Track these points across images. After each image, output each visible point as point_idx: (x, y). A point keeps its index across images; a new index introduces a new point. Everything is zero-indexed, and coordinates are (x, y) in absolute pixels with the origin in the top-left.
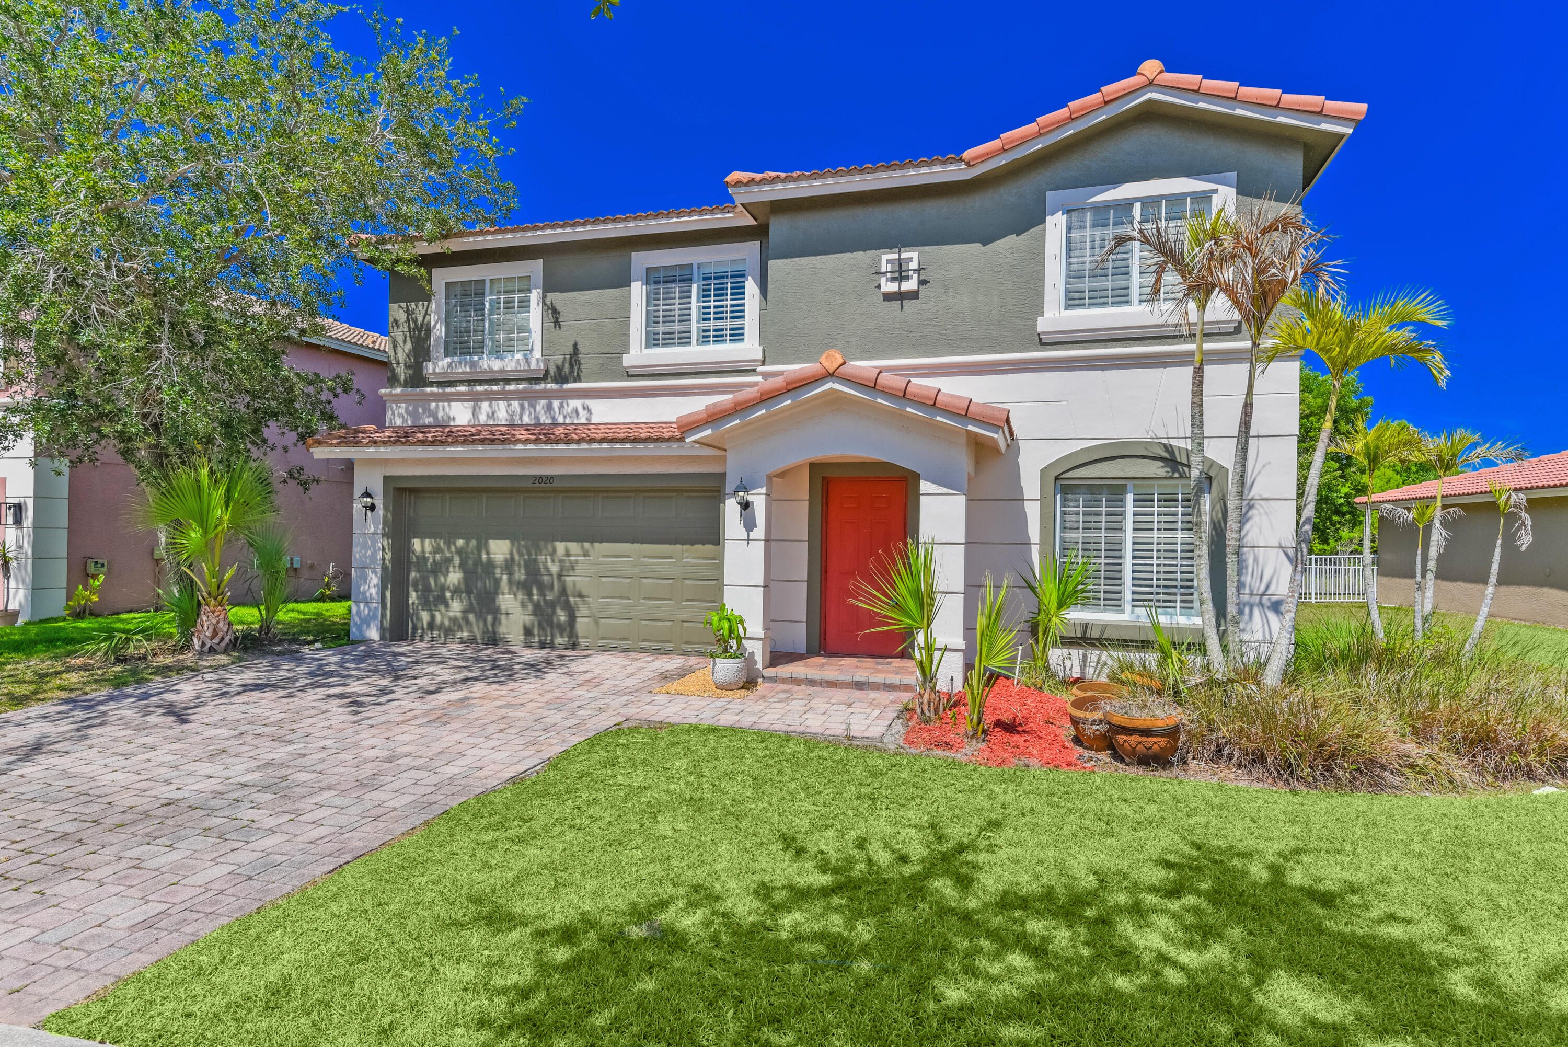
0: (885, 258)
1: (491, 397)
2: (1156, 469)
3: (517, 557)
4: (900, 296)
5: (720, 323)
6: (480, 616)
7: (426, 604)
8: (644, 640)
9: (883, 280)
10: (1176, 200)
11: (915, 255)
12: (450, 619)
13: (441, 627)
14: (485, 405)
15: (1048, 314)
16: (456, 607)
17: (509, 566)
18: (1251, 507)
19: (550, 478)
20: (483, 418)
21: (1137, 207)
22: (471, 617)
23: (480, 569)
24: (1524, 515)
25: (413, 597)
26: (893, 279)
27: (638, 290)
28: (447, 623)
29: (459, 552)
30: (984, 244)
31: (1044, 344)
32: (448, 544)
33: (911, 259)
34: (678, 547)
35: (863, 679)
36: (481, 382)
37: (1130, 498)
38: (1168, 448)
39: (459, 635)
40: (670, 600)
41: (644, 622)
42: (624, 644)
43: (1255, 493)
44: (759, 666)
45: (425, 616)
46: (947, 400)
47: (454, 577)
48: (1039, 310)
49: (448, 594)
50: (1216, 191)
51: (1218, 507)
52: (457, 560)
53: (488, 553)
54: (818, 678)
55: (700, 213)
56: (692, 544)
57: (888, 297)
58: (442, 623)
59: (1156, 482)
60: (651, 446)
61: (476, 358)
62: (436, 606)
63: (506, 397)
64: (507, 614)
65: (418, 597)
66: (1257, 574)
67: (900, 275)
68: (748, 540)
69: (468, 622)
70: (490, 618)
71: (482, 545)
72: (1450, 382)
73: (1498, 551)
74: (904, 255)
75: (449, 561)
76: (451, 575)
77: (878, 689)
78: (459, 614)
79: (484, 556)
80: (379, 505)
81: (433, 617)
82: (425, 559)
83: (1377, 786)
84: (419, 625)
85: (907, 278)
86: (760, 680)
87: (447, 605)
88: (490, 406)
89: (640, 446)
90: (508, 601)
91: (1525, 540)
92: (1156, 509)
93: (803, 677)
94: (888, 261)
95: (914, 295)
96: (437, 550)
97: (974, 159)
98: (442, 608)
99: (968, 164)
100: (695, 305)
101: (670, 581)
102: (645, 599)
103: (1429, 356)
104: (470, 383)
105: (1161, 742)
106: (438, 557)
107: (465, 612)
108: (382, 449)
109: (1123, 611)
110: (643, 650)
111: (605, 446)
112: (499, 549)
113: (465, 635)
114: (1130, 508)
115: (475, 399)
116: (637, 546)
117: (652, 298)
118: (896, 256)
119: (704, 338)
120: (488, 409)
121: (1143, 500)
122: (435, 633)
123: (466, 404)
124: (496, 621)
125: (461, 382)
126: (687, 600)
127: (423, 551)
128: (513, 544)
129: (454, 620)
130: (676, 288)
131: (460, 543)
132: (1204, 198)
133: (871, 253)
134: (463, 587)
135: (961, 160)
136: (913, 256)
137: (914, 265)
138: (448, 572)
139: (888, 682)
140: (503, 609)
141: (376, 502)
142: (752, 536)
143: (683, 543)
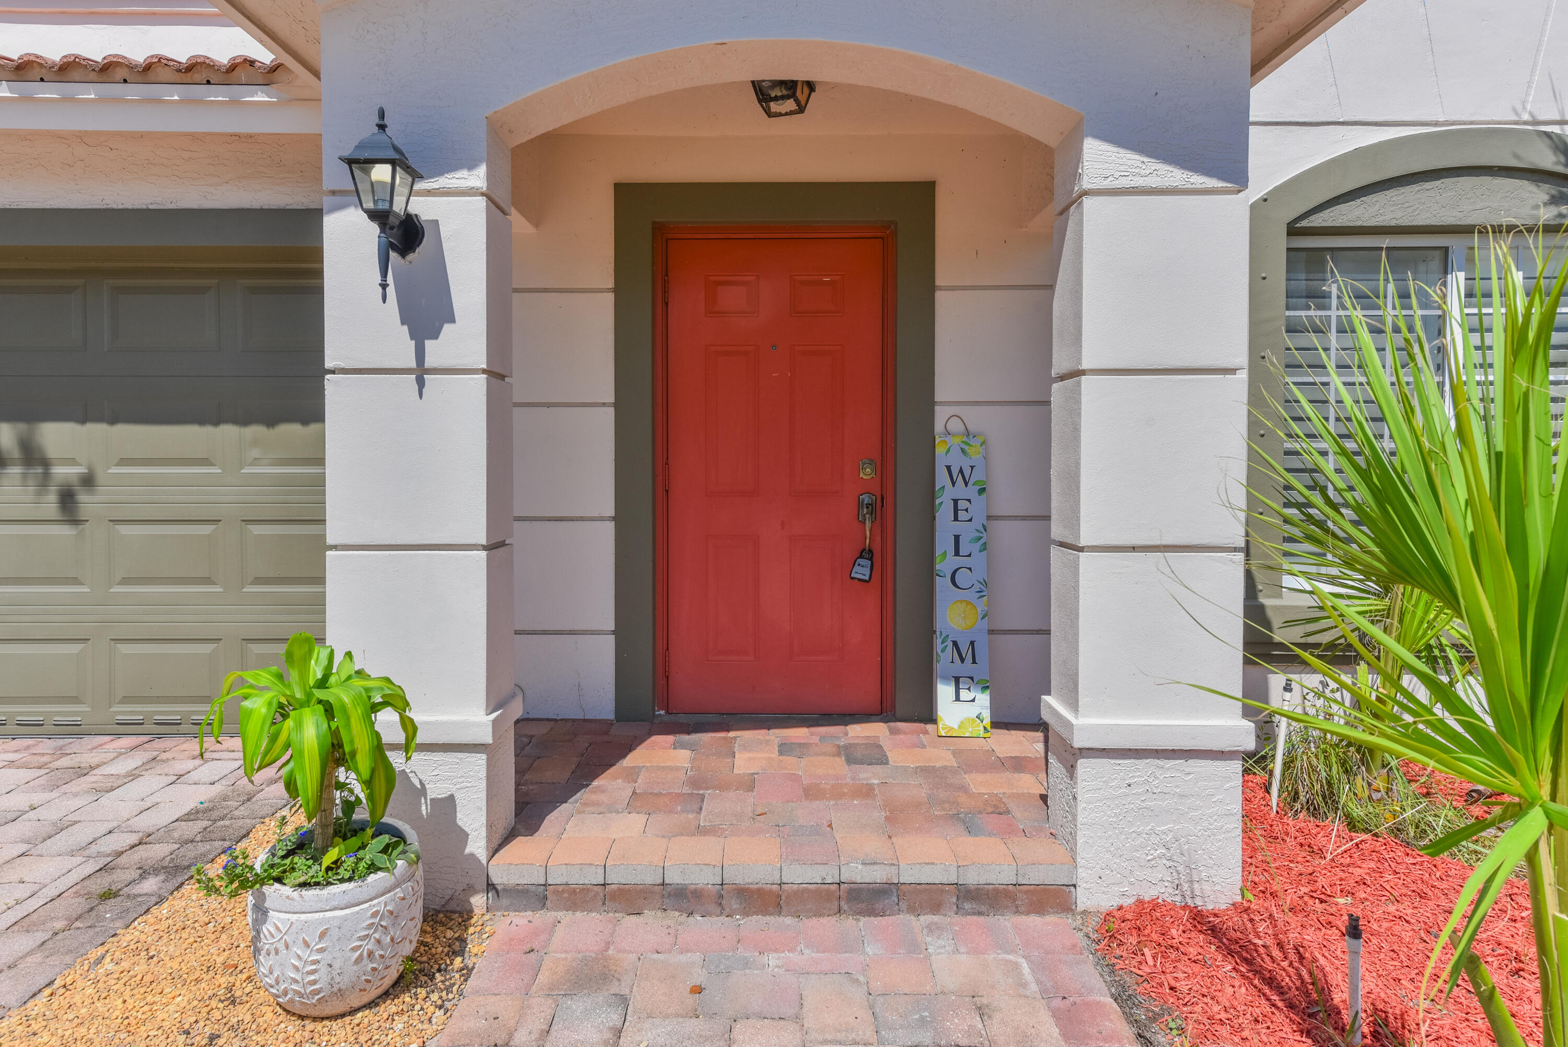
8: (126, 700)
34: (228, 431)
35: (878, 875)
40: (207, 581)
41: (125, 649)
44: (477, 846)
54: (705, 878)
56: (271, 422)
68: (421, 372)
77: (936, 908)
86: (478, 901)
93: (652, 878)
101: (206, 529)
102: (126, 581)
110: (122, 728)
126: (259, 581)
139: (972, 878)
142: (436, 353)
143: (244, 421)
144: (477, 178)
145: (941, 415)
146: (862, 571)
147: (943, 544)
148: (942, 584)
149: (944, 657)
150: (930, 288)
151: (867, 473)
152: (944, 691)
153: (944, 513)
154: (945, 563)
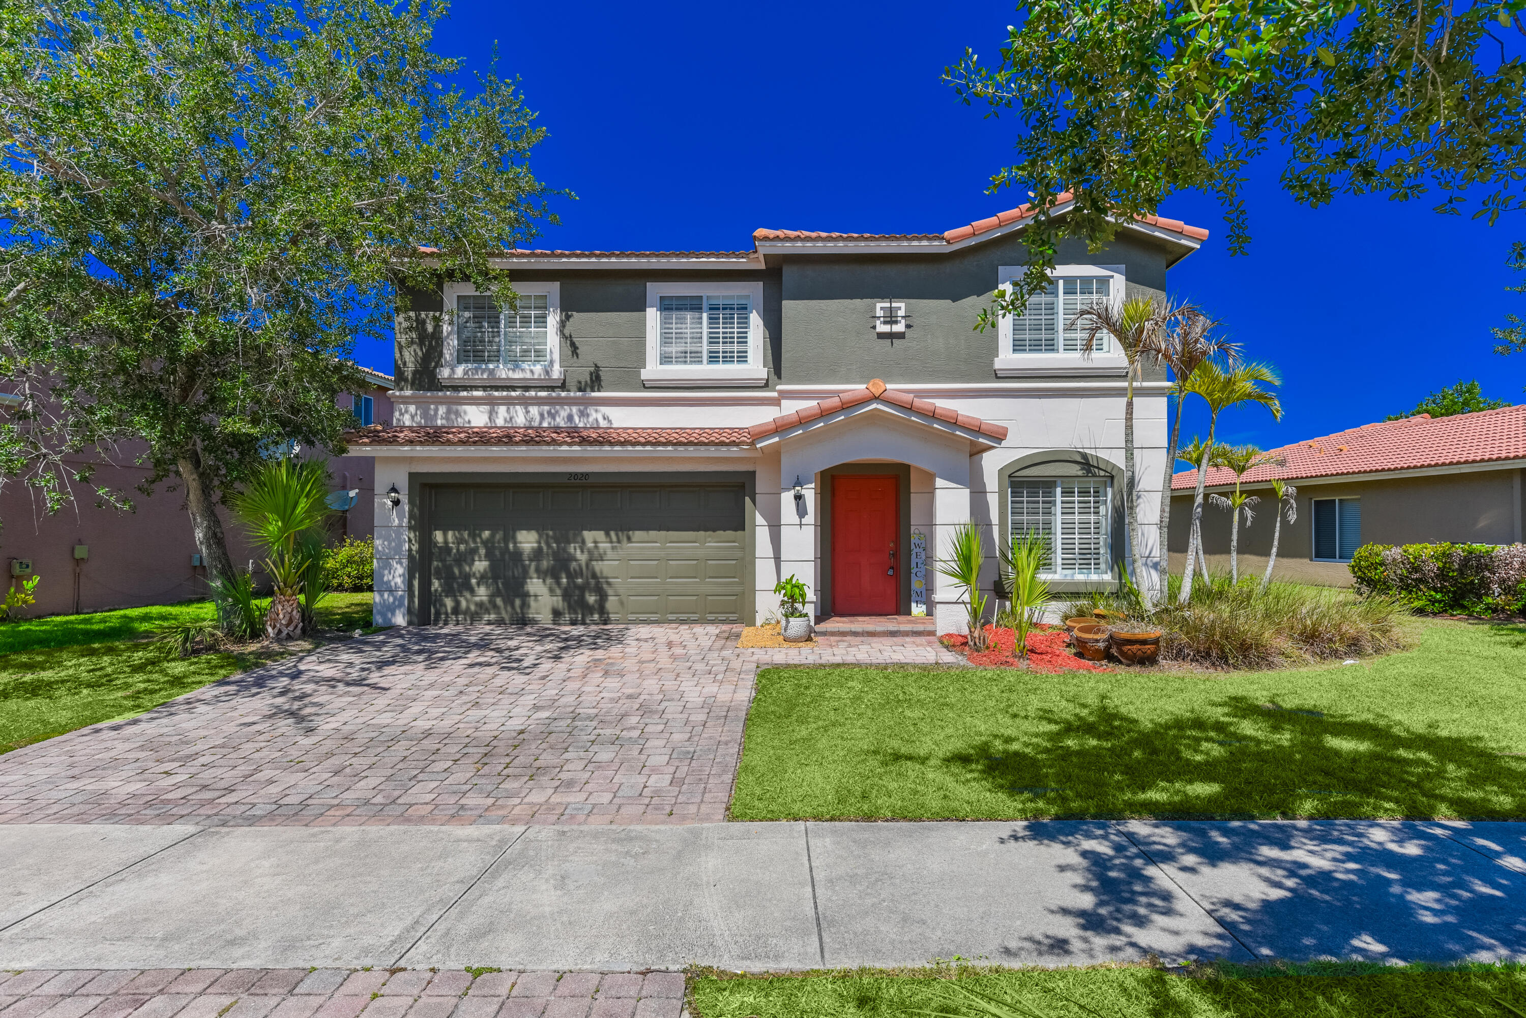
0: (879, 305)
1: (509, 402)
2: (1075, 470)
3: (545, 548)
4: (891, 336)
5: (728, 348)
6: (509, 602)
7: (449, 591)
8: (671, 613)
9: (878, 322)
10: (1086, 281)
11: (902, 305)
12: (477, 604)
13: (467, 612)
14: (502, 410)
15: (1002, 355)
16: (482, 593)
17: (537, 554)
18: (1139, 497)
19: (586, 475)
20: (500, 422)
21: (1061, 282)
22: (499, 601)
23: (507, 557)
24: (1292, 501)
25: (436, 584)
26: (885, 323)
27: (652, 315)
28: (473, 608)
29: (485, 543)
30: (954, 300)
31: (998, 378)
32: (473, 536)
33: (900, 308)
34: (702, 533)
35: (895, 629)
36: (497, 388)
37: (1059, 490)
38: (1084, 456)
39: (486, 617)
40: (695, 578)
41: (671, 598)
42: (654, 617)
43: (1140, 487)
44: (812, 623)
45: (449, 603)
46: (965, 420)
47: (480, 565)
48: (995, 352)
49: (474, 581)
50: (1112, 277)
51: (1118, 497)
52: (482, 551)
53: (515, 543)
54: (860, 630)
55: (717, 256)
56: (714, 531)
57: (881, 336)
58: (468, 608)
59: (1077, 479)
60: (691, 448)
61: (491, 366)
62: (461, 592)
63: (526, 403)
64: (536, 596)
65: (441, 585)
66: (1144, 544)
67: (891, 319)
68: (801, 525)
69: (495, 606)
70: (518, 602)
71: (510, 536)
72: (1284, 418)
73: (1278, 524)
74: (894, 305)
75: (474, 551)
76: (477, 563)
77: (907, 635)
78: (485, 599)
79: (511, 546)
80: (404, 499)
81: (458, 603)
82: (449, 550)
83: (1271, 666)
84: (443, 610)
85: (896, 322)
86: (812, 635)
87: (472, 591)
88: (508, 411)
89: (681, 448)
90: (535, 586)
91: (1293, 517)
92: (1076, 499)
93: (849, 630)
94: (882, 308)
95: (901, 336)
96: (460, 541)
97: (953, 239)
98: (468, 595)
99: (948, 242)
100: (705, 330)
101: (694, 562)
102: (670, 577)
103: (1271, 402)
104: (484, 388)
105: (1150, 648)
106: (462, 547)
107: (492, 597)
108: (418, 448)
109: (1055, 572)
110: (671, 621)
111: (648, 448)
112: (527, 540)
113: (493, 617)
114: (1059, 498)
115: (492, 403)
116: (663, 533)
117: (665, 322)
118: (888, 305)
119: (713, 358)
120: (506, 415)
121: (1067, 492)
122: (461, 617)
123: (482, 408)
124: (525, 605)
125: (476, 388)
126: (711, 577)
127: (446, 542)
128: (540, 536)
129: (480, 605)
130: (689, 315)
131: (486, 534)
132: (1104, 282)
133: (868, 301)
134: (489, 575)
135: (943, 238)
136: (901, 307)
137: (901, 313)
138: (473, 560)
139: (915, 629)
140: (532, 593)
141: (400, 497)
142: (804, 521)
143: (706, 530)
144: (813, 485)
145: (912, 528)
146: (891, 572)
147: (913, 565)
148: (913, 575)
149: (914, 596)
150: (909, 493)
151: (892, 545)
152: (913, 605)
153: (913, 556)
154: (913, 571)
